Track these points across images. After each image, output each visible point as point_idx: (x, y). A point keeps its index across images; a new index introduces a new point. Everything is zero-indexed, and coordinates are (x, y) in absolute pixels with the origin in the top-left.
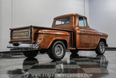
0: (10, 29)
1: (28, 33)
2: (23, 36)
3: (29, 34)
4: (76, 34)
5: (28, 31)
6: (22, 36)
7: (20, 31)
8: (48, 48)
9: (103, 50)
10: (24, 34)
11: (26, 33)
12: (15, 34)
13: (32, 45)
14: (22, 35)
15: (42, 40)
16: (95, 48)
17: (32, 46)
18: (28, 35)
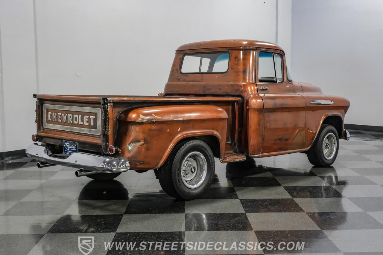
0: (35, 96)
1: (96, 120)
2: (78, 125)
3: (99, 123)
4: (248, 110)
5: (95, 114)
6: (73, 125)
7: (67, 108)
8: (159, 165)
9: (332, 150)
10: (83, 121)
11: (89, 119)
12: (51, 115)
13: (107, 160)
14: (76, 123)
15: (142, 142)
16: (308, 148)
17: (110, 163)
18: (95, 127)
